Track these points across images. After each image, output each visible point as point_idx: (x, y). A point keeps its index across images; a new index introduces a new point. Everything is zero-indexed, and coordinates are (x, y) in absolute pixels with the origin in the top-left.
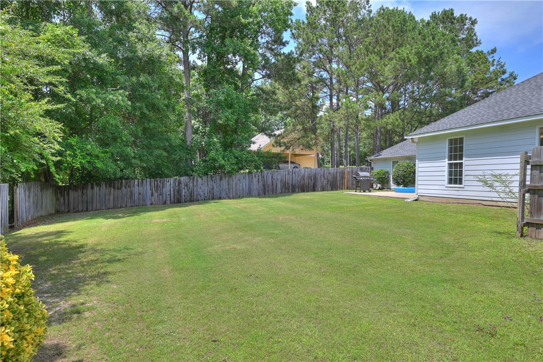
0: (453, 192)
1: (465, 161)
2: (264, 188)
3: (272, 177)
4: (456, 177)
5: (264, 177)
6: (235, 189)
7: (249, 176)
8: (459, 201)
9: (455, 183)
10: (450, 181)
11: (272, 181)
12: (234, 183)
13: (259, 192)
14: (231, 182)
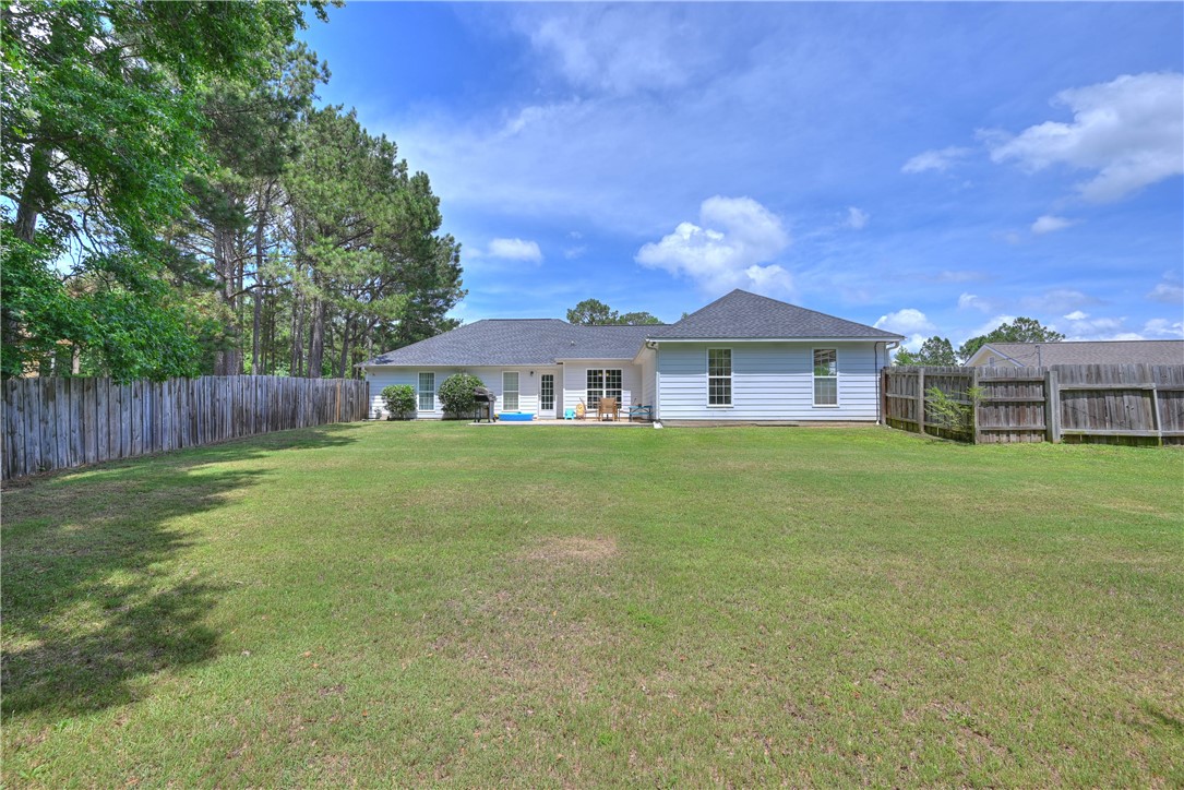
0: (719, 413)
1: (733, 376)
2: (194, 426)
3: (213, 395)
4: (720, 394)
5: (192, 394)
6: (105, 429)
7: (152, 389)
8: (726, 423)
9: (720, 401)
10: (712, 400)
11: (213, 404)
12: (103, 409)
13: (180, 438)
14: (90, 407)
